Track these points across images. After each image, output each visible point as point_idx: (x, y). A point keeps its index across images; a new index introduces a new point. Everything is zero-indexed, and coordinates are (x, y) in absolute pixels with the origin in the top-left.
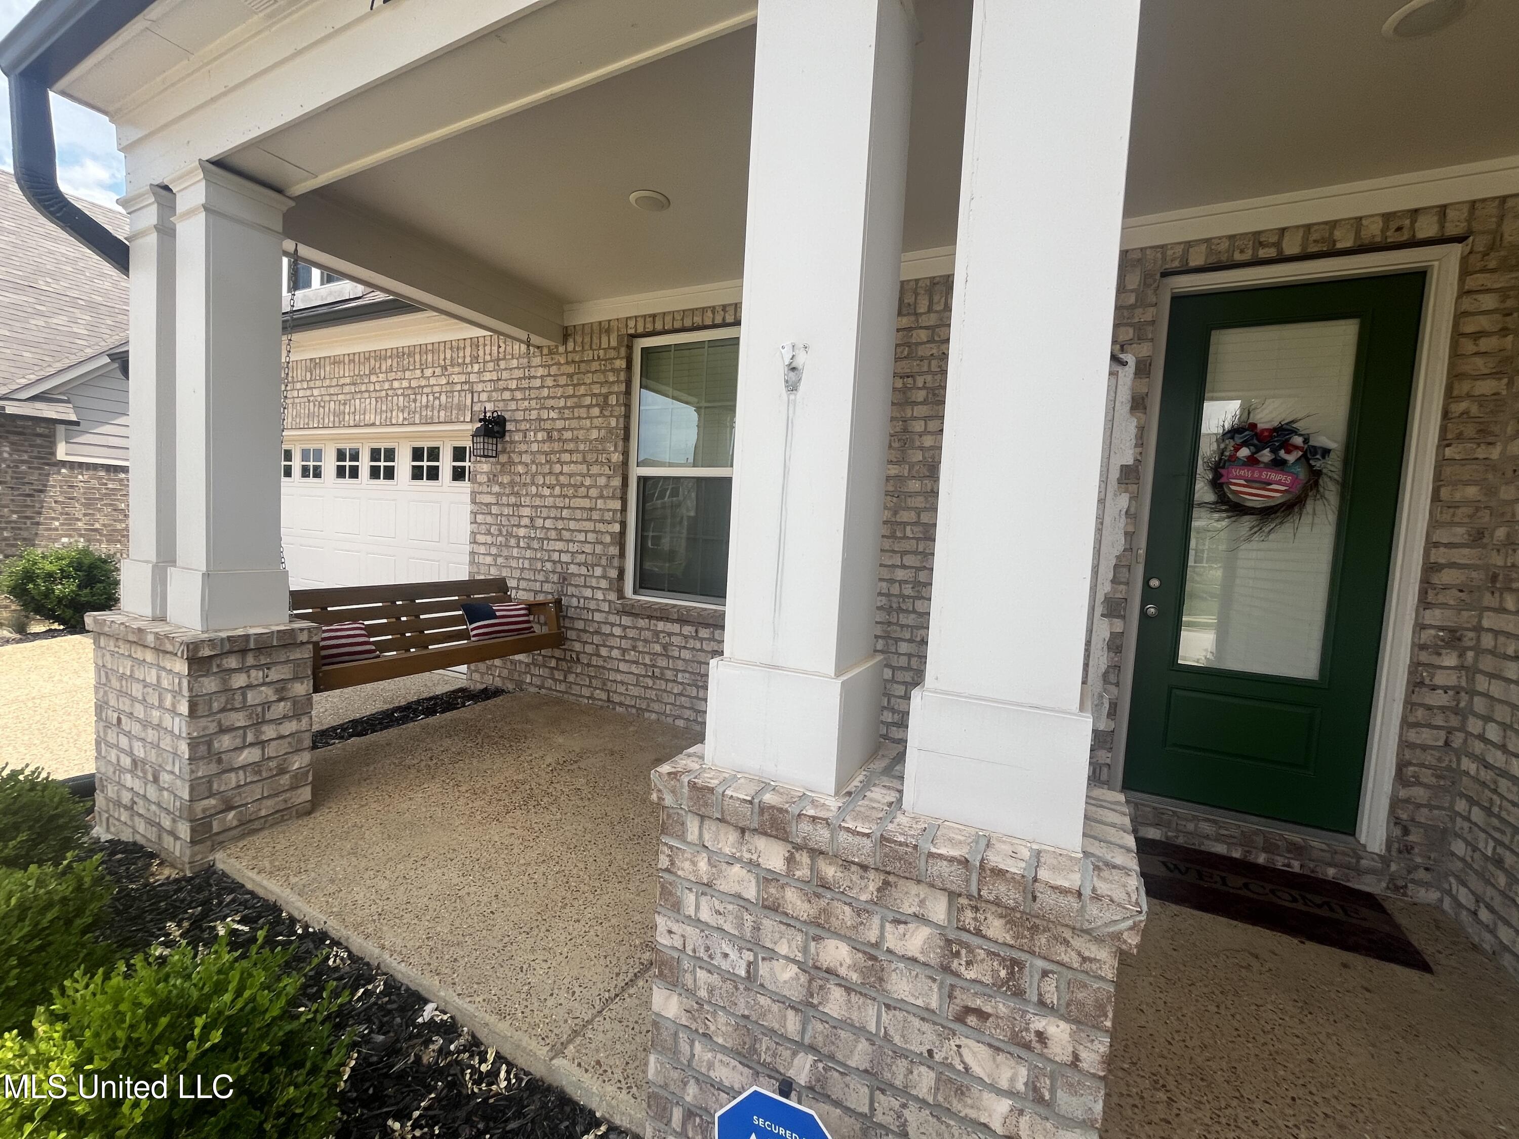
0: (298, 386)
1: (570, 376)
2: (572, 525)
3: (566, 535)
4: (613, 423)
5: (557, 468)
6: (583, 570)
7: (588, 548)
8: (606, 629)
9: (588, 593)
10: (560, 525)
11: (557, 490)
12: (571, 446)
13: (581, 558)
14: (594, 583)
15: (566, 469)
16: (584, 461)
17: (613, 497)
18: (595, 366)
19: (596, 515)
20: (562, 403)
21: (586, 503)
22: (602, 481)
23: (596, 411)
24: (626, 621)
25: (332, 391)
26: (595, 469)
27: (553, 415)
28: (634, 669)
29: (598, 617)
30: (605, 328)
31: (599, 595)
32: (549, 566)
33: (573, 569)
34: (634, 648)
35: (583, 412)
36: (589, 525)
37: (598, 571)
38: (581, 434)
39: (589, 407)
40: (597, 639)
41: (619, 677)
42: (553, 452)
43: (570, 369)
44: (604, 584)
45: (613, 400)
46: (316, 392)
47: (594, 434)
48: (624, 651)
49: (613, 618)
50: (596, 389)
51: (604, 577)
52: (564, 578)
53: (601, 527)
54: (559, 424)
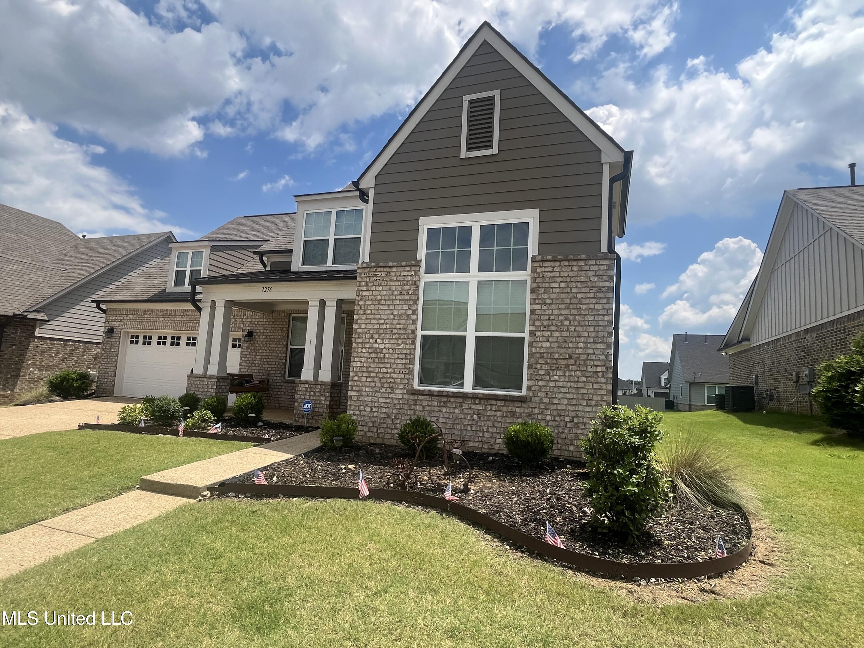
0: (177, 317)
1: (273, 322)
2: (272, 360)
3: (270, 363)
4: (284, 334)
5: (268, 345)
6: (274, 372)
7: (276, 366)
8: (280, 387)
9: (276, 378)
10: (268, 360)
11: (268, 351)
12: (273, 340)
13: (274, 369)
14: (277, 375)
15: (271, 346)
16: (276, 344)
17: (283, 353)
18: (280, 320)
19: (278, 358)
20: (270, 329)
21: (276, 355)
22: (281, 349)
23: (280, 331)
24: (285, 384)
25: (191, 319)
26: (279, 346)
27: (268, 331)
28: (287, 397)
29: (278, 384)
30: (283, 311)
31: (279, 378)
32: (264, 371)
33: (271, 372)
34: (287, 392)
35: (276, 331)
36: (277, 360)
37: (278, 372)
38: (275, 337)
39: (278, 330)
40: (277, 390)
41: (283, 399)
42: (267, 341)
43: (274, 320)
44: (280, 375)
45: (285, 329)
46: (184, 319)
47: (279, 337)
48: (284, 392)
49: (282, 384)
50: (280, 326)
51: (280, 373)
52: (269, 375)
53: (280, 361)
54: (270, 334)
